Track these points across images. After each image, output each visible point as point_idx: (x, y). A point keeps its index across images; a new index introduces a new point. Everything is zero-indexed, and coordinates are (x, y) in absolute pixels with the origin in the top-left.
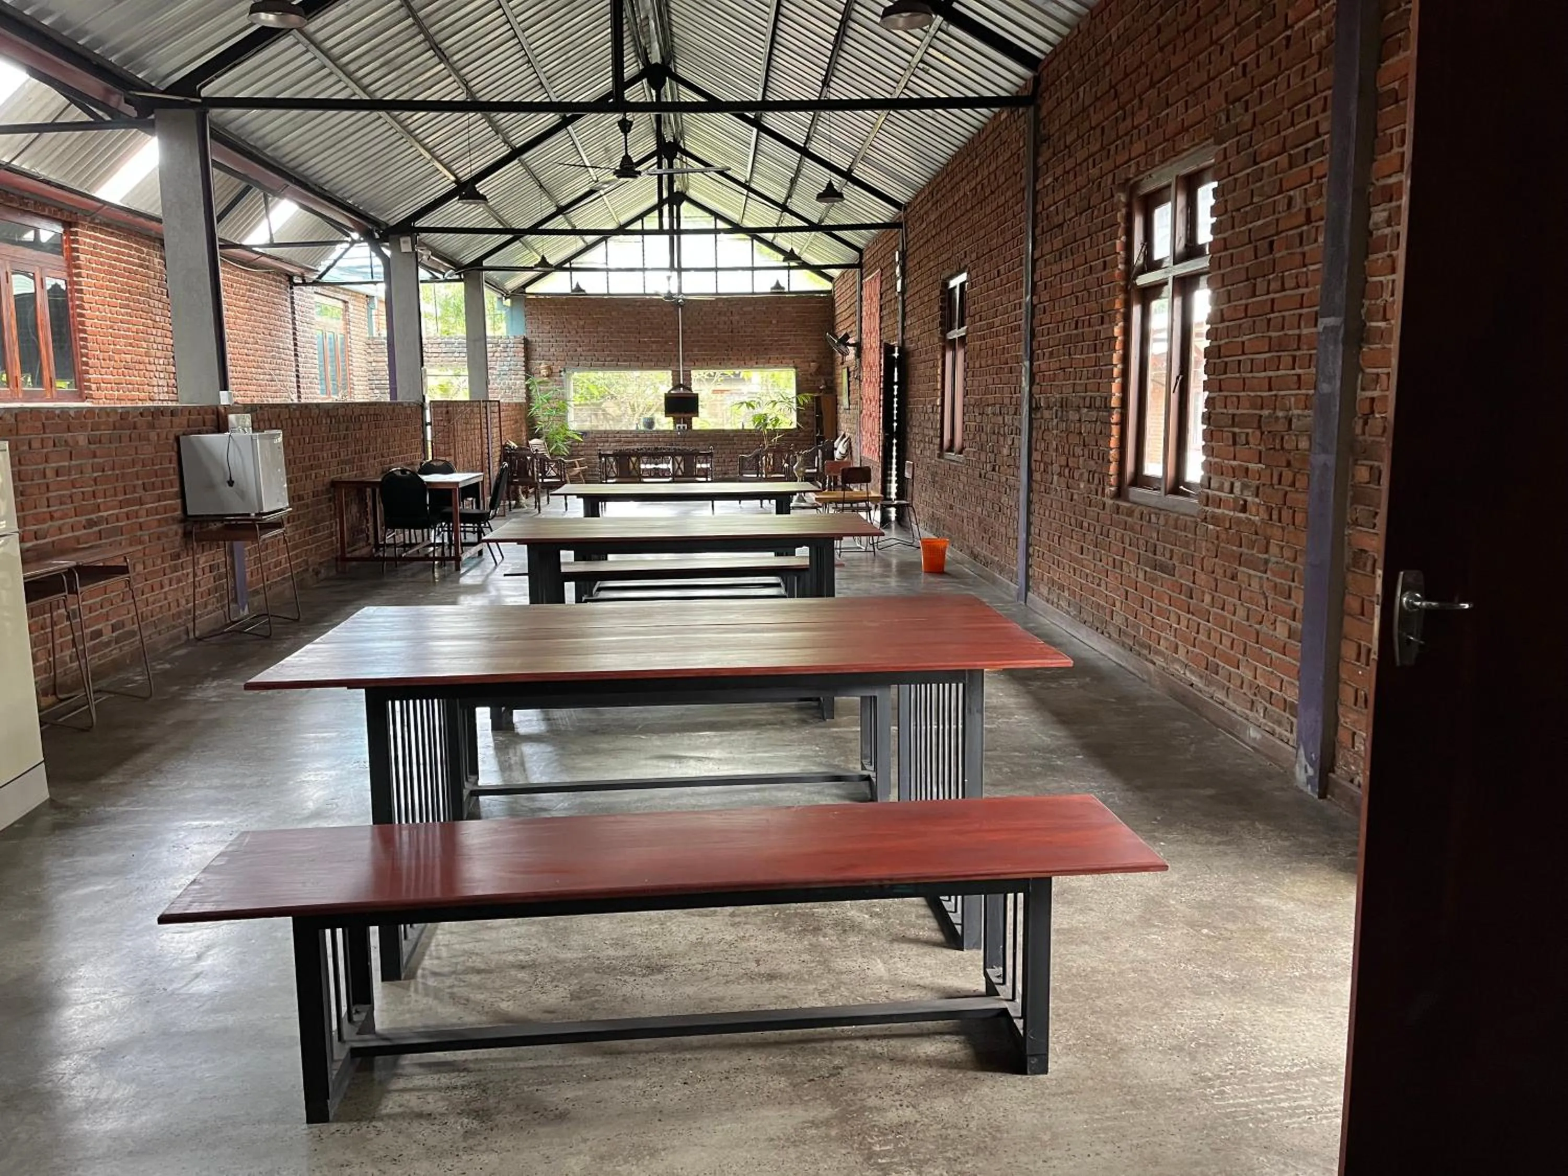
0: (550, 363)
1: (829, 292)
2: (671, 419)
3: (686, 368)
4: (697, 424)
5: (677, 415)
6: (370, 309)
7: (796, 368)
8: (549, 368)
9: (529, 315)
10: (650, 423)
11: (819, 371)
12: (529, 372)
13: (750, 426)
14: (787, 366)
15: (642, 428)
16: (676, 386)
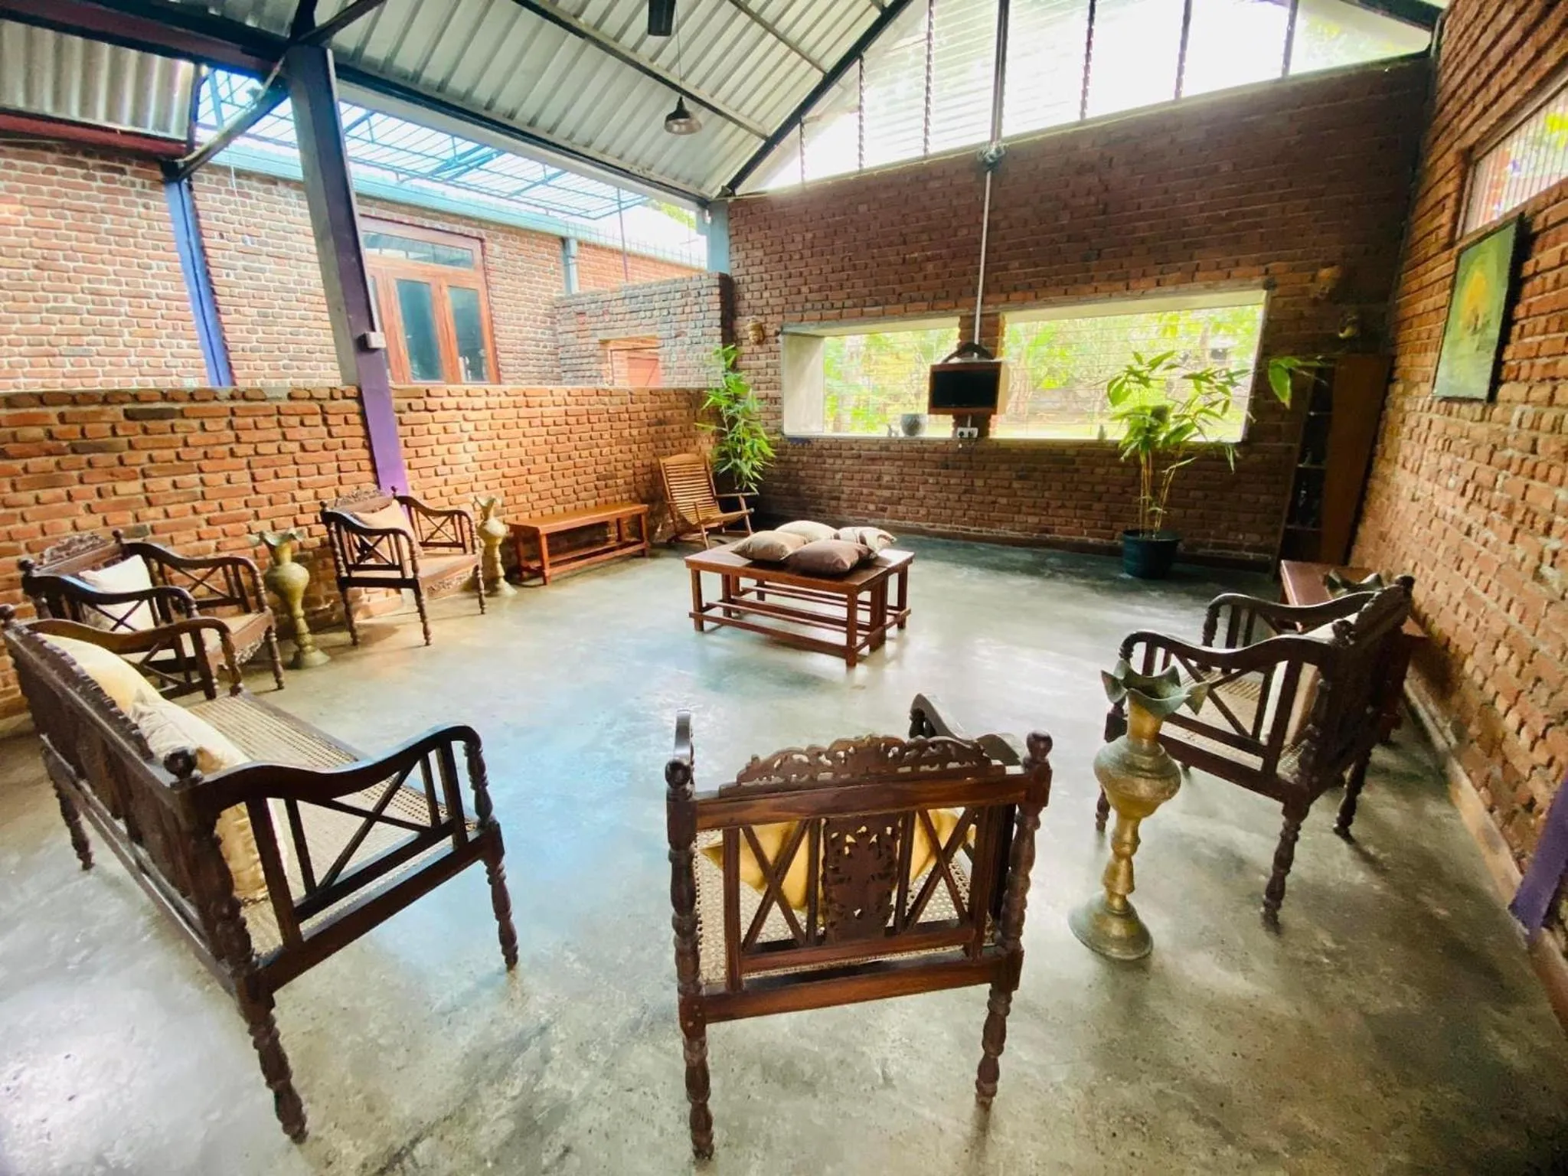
0: (761, 320)
1: (1421, 58)
2: (949, 419)
3: (990, 309)
4: (1004, 429)
5: (962, 410)
6: (567, 257)
7: (1268, 286)
8: (760, 328)
9: (736, 236)
10: (913, 425)
11: (1340, 293)
12: (729, 334)
13: (1118, 432)
14: (1244, 283)
15: (902, 434)
16: (965, 348)
